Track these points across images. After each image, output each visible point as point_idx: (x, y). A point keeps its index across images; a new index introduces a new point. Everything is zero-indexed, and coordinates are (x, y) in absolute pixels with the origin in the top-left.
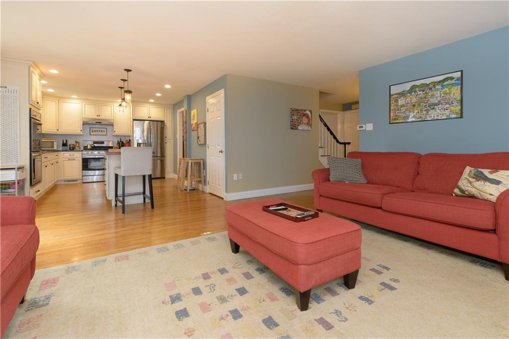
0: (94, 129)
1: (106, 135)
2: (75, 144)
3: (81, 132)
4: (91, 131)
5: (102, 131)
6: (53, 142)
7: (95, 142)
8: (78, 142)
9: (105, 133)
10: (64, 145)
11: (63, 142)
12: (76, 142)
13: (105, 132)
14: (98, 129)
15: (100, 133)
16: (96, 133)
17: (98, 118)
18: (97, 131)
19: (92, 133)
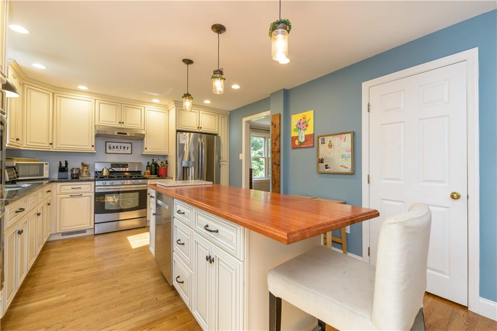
0: (112, 144)
1: (131, 154)
2: (81, 168)
3: (93, 149)
4: (108, 148)
5: (124, 148)
6: (43, 164)
7: (114, 165)
8: (86, 166)
9: (129, 151)
10: (63, 170)
11: (61, 164)
12: (83, 165)
13: (130, 149)
14: (119, 145)
15: (122, 151)
16: (115, 151)
17: (120, 126)
18: (117, 147)
19: (108, 151)
